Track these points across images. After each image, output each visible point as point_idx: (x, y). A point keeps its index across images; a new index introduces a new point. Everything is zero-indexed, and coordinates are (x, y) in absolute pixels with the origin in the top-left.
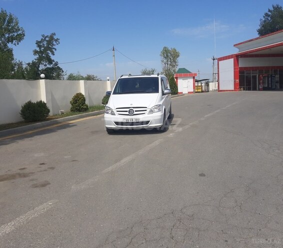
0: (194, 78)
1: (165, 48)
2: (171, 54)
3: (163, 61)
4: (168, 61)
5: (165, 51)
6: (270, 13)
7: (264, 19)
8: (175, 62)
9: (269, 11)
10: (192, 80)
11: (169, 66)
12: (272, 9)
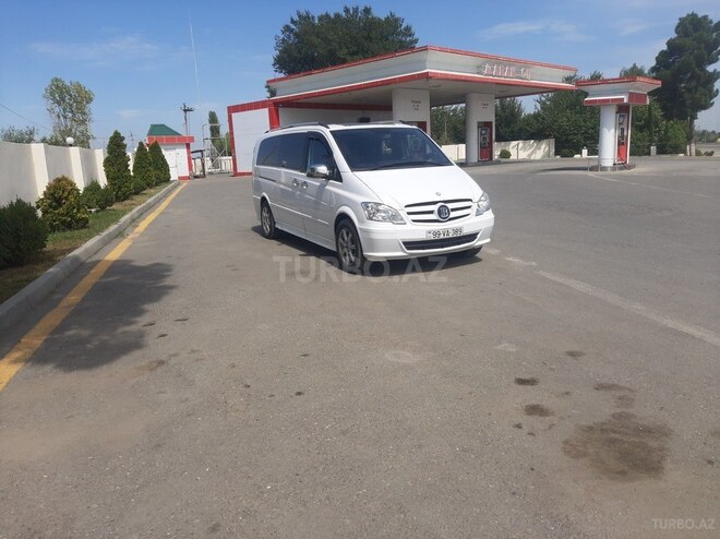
0: (188, 146)
1: (57, 80)
2: (71, 95)
3: (51, 111)
4: (65, 110)
5: (57, 87)
6: (293, 26)
7: (282, 36)
8: (84, 114)
9: (293, 21)
10: (185, 151)
11: (69, 123)
12: (296, 18)
